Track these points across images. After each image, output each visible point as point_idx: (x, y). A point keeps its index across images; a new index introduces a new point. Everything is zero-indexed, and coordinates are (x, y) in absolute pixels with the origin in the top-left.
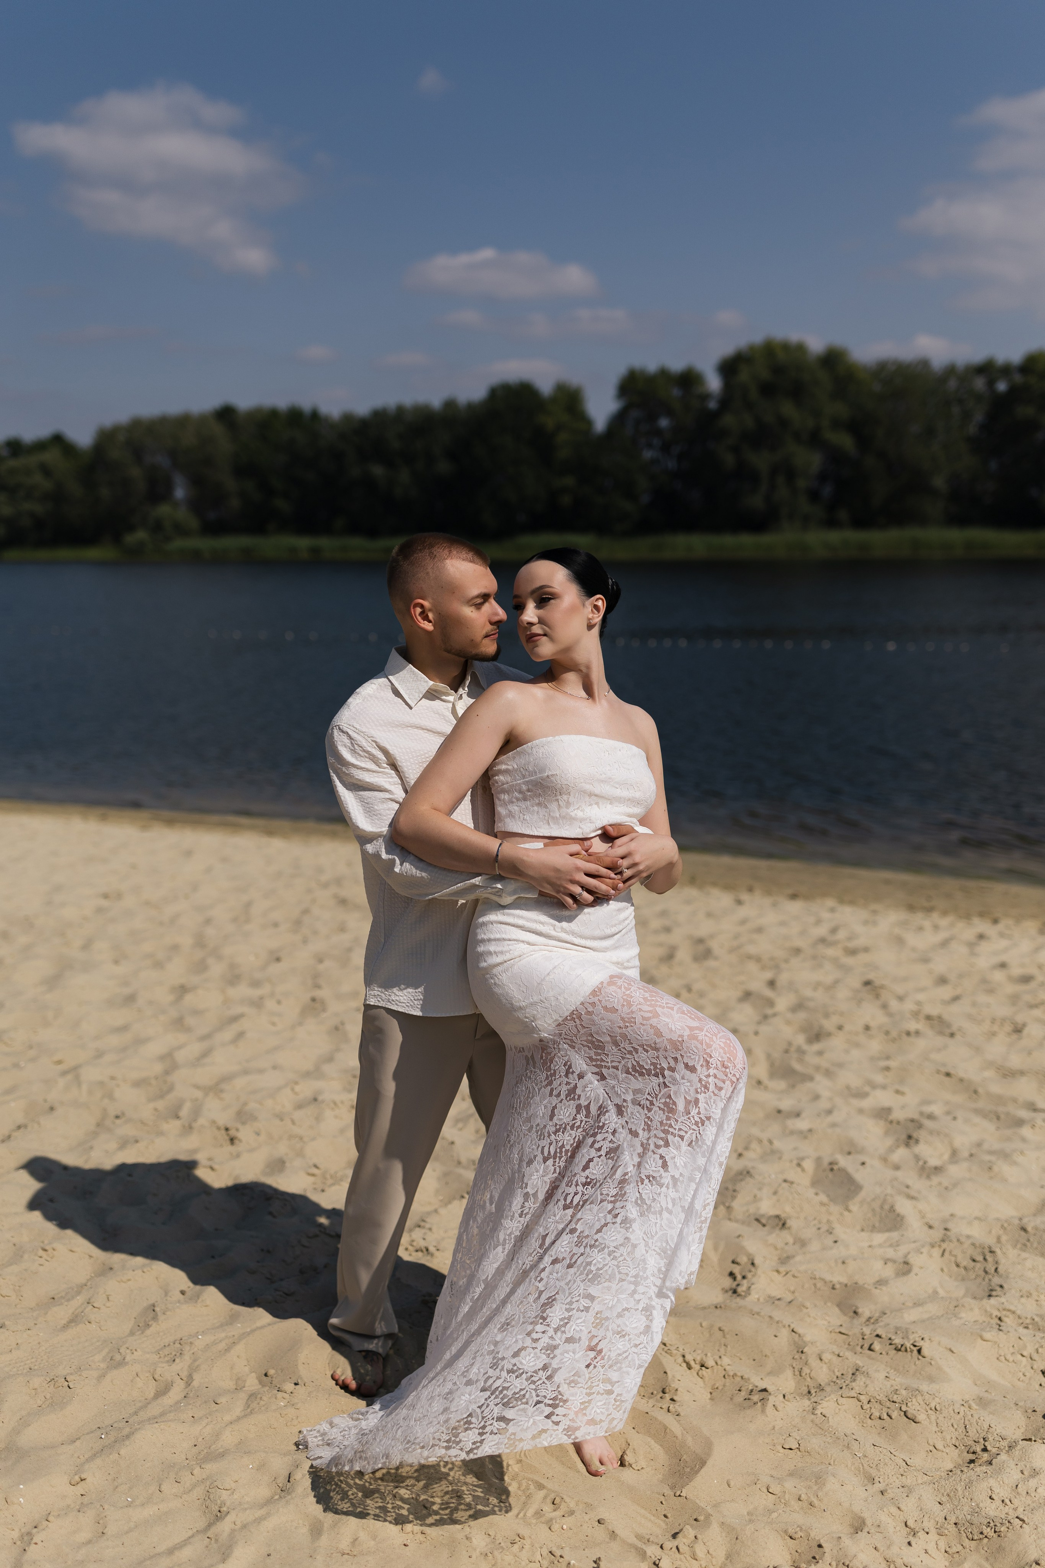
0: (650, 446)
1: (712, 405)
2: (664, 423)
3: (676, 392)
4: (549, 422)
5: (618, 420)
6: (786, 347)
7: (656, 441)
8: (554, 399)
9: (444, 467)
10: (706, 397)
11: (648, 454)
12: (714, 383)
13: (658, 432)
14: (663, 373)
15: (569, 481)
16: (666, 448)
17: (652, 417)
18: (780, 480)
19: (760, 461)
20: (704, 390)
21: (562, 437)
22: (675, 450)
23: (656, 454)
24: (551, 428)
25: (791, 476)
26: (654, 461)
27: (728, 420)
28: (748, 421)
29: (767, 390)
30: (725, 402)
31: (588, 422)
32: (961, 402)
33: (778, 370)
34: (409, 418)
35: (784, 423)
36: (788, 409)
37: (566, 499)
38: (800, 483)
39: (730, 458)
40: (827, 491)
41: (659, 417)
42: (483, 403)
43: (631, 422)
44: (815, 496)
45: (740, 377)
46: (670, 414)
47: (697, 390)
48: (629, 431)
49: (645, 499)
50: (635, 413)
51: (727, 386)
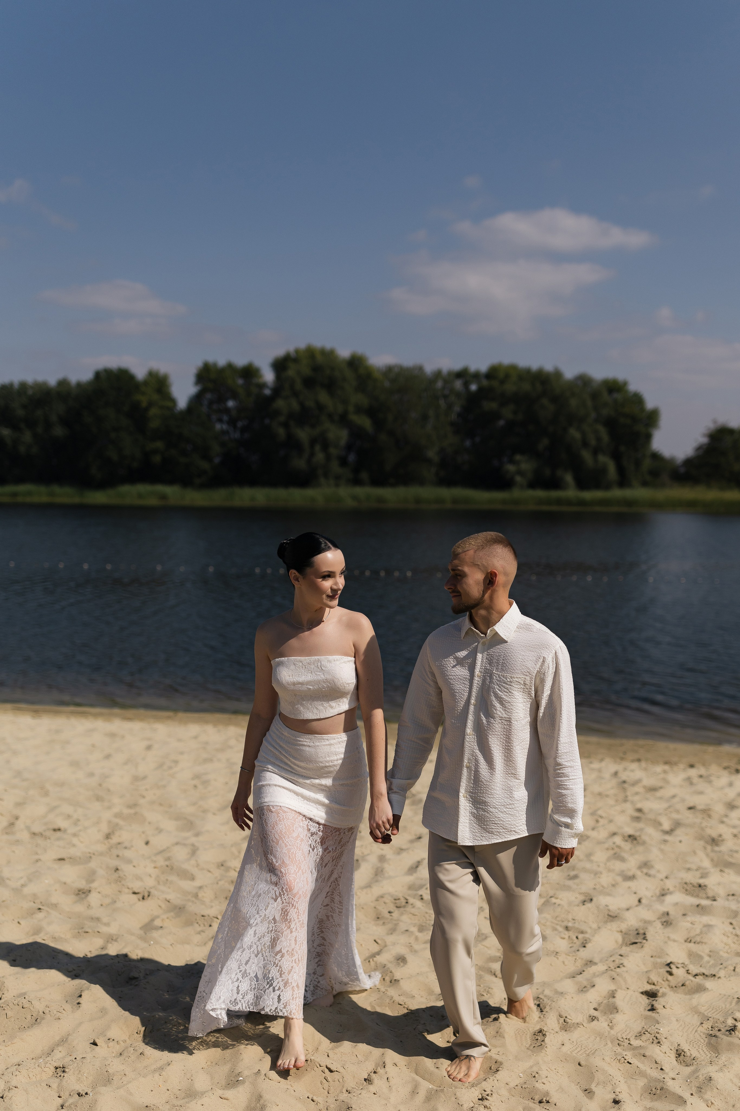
0: (220, 421)
1: (267, 392)
2: (231, 404)
3: (240, 381)
4: (144, 400)
5: (196, 400)
6: (323, 352)
7: (225, 418)
8: (146, 383)
9: (59, 431)
10: (263, 386)
11: (218, 426)
12: (269, 376)
13: (227, 411)
14: (230, 366)
15: (159, 445)
16: (232, 422)
17: (221, 400)
18: (318, 448)
19: (303, 435)
20: (261, 381)
21: (153, 411)
22: (240, 424)
23: (225, 427)
24: (144, 404)
25: (326, 446)
26: (224, 432)
27: (280, 404)
28: (295, 405)
29: (309, 383)
30: (277, 390)
31: (173, 401)
32: (445, 397)
33: (317, 368)
34: (30, 392)
35: (321, 407)
36: (323, 397)
37: (157, 459)
38: (333, 451)
39: (281, 432)
40: (352, 458)
41: (227, 399)
42: (90, 383)
43: (205, 402)
44: (343, 462)
45: (291, 372)
46: (235, 397)
47: (255, 380)
48: (204, 409)
49: (217, 460)
50: (208, 395)
51: (278, 378)
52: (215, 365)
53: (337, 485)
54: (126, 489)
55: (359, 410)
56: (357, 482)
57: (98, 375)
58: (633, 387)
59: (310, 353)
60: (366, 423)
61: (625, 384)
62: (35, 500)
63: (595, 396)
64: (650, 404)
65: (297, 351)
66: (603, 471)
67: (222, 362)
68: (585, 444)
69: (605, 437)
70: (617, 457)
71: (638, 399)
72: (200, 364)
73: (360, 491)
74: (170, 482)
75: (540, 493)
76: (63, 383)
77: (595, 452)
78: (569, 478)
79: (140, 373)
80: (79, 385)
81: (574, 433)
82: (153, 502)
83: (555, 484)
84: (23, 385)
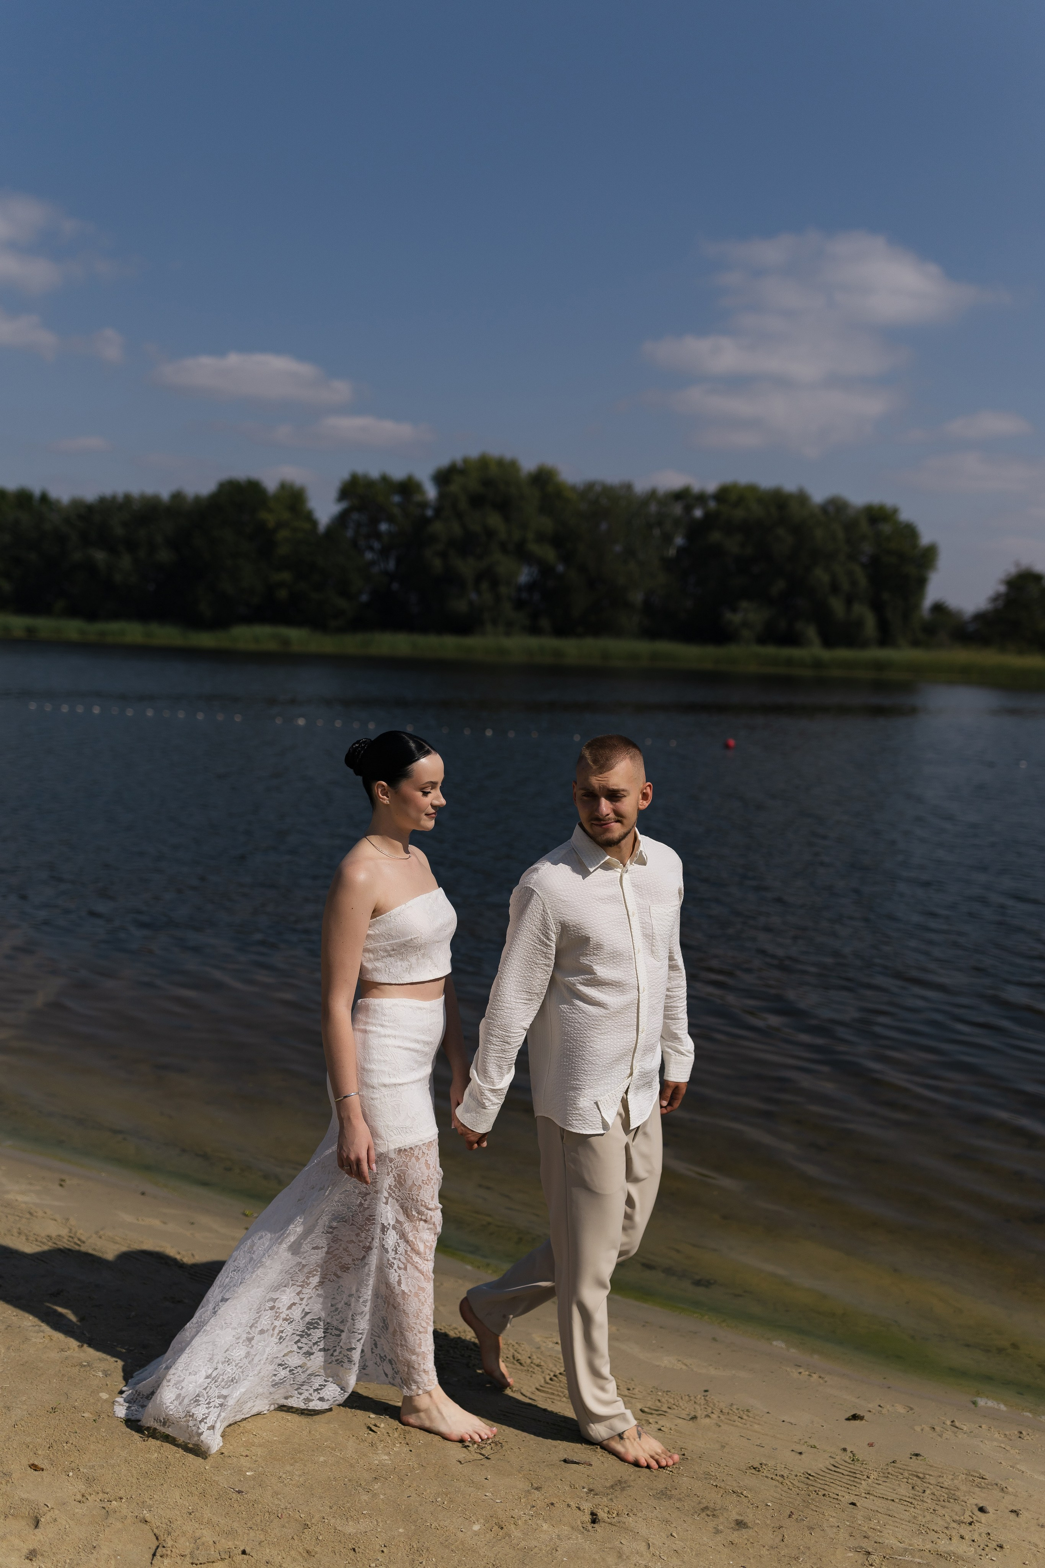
0: (371, 548)
1: (429, 513)
2: (384, 527)
3: (396, 499)
4: (270, 519)
5: (339, 521)
6: (500, 463)
7: (377, 545)
8: (277, 497)
9: (164, 555)
10: (424, 505)
11: (369, 556)
12: (431, 492)
13: (378, 535)
14: (385, 479)
15: (286, 576)
16: (385, 551)
17: (374, 522)
18: (484, 586)
19: (466, 567)
20: (422, 498)
21: (283, 534)
22: (393, 553)
23: (376, 556)
24: (271, 524)
25: (495, 583)
26: (372, 563)
28: (457, 529)
29: (477, 501)
30: (439, 510)
31: (314, 523)
32: (660, 524)
33: (487, 483)
34: (135, 507)
35: (490, 533)
36: (494, 520)
37: (283, 594)
38: (503, 590)
39: (437, 563)
40: (534, 600)
41: (380, 521)
42: (208, 497)
43: (351, 525)
44: (519, 605)
45: (454, 488)
46: (391, 519)
47: (417, 498)
48: (350, 533)
49: (364, 598)
50: (355, 516)
51: (442, 496)
52: (366, 477)
53: (508, 634)
55: (541, 538)
56: (534, 630)
57: (221, 487)
58: (905, 515)
59: (484, 463)
60: (549, 554)
61: (895, 511)
62: (128, 640)
63: (850, 526)
64: (926, 539)
65: (466, 461)
66: (859, 624)
67: (374, 473)
68: (835, 588)
69: (863, 581)
70: (878, 607)
71: (910, 532)
72: (345, 475)
73: (533, 642)
74: (298, 624)
75: (770, 650)
76: (177, 497)
77: (849, 601)
78: (811, 632)
79: (271, 484)
80: (197, 499)
81: (821, 575)
82: (271, 647)
83: (791, 639)
84: (128, 498)
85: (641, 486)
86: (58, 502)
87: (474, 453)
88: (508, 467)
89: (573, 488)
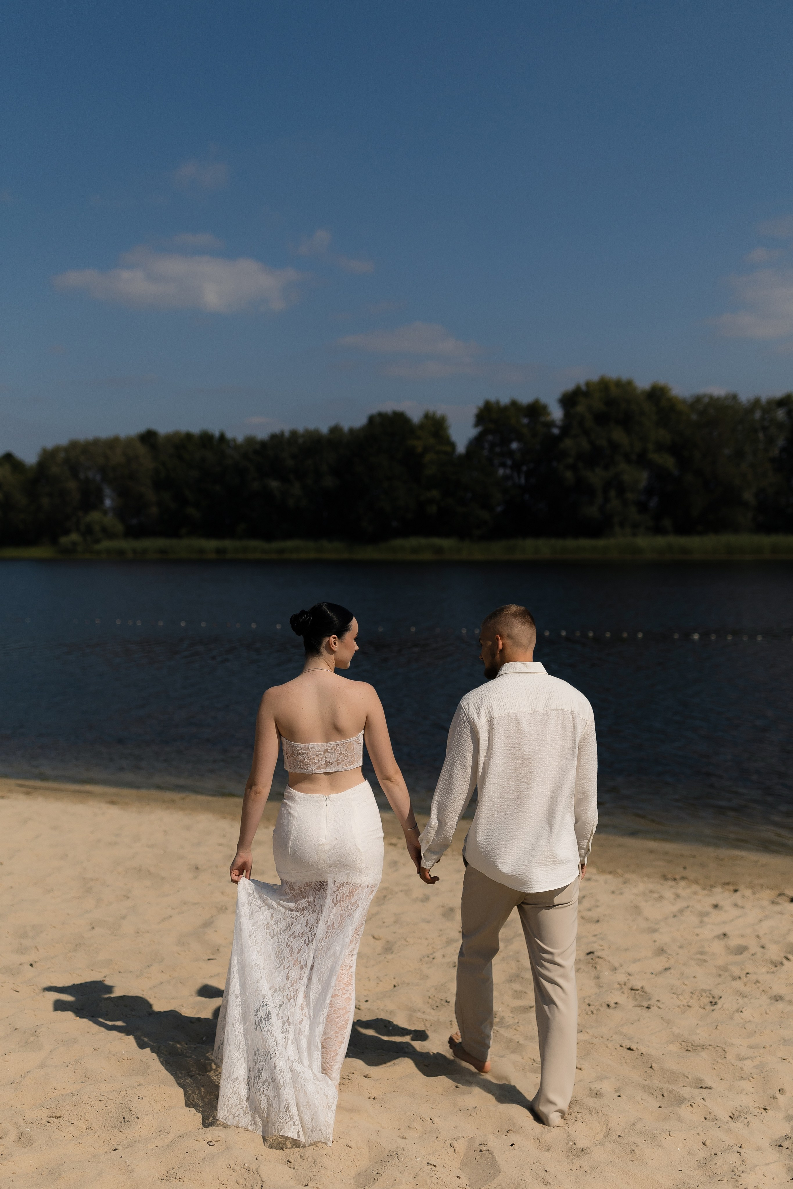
0: (504, 465)
1: (556, 431)
2: (514, 445)
3: (525, 421)
4: (419, 445)
5: (476, 443)
6: (618, 384)
7: (509, 462)
8: (422, 426)
9: (329, 482)
10: (551, 424)
11: (501, 472)
12: (557, 413)
13: (511, 454)
14: (514, 404)
15: (435, 493)
16: (516, 467)
17: (505, 441)
18: (613, 493)
19: (595, 477)
20: (549, 418)
21: (429, 457)
22: (524, 468)
23: (508, 471)
24: (419, 450)
25: (621, 491)
26: (506, 478)
27: (568, 443)
28: (585, 445)
29: (601, 419)
30: (566, 429)
31: (453, 445)
32: (765, 429)
33: (610, 403)
34: (301, 441)
35: (615, 446)
36: (619, 435)
37: (433, 509)
38: (629, 496)
39: (569, 475)
40: (653, 503)
41: (511, 441)
42: (363, 429)
43: (486, 445)
44: (642, 507)
45: (580, 409)
46: (520, 438)
47: (542, 419)
48: (485, 452)
49: (499, 509)
50: (490, 437)
51: (567, 415)
52: (498, 403)
53: (634, 535)
54: (398, 542)
55: (660, 447)
56: (658, 530)
57: (371, 419)
59: (604, 385)
60: (668, 461)
62: (303, 556)
65: (588, 384)
67: (505, 400)
72: (481, 403)
73: (660, 541)
74: (447, 535)
76: (335, 430)
79: (416, 416)
80: (351, 431)
82: (427, 556)
84: (294, 434)
85: (745, 397)
86: (234, 440)
87: (595, 377)
88: (625, 387)
89: (684, 401)
